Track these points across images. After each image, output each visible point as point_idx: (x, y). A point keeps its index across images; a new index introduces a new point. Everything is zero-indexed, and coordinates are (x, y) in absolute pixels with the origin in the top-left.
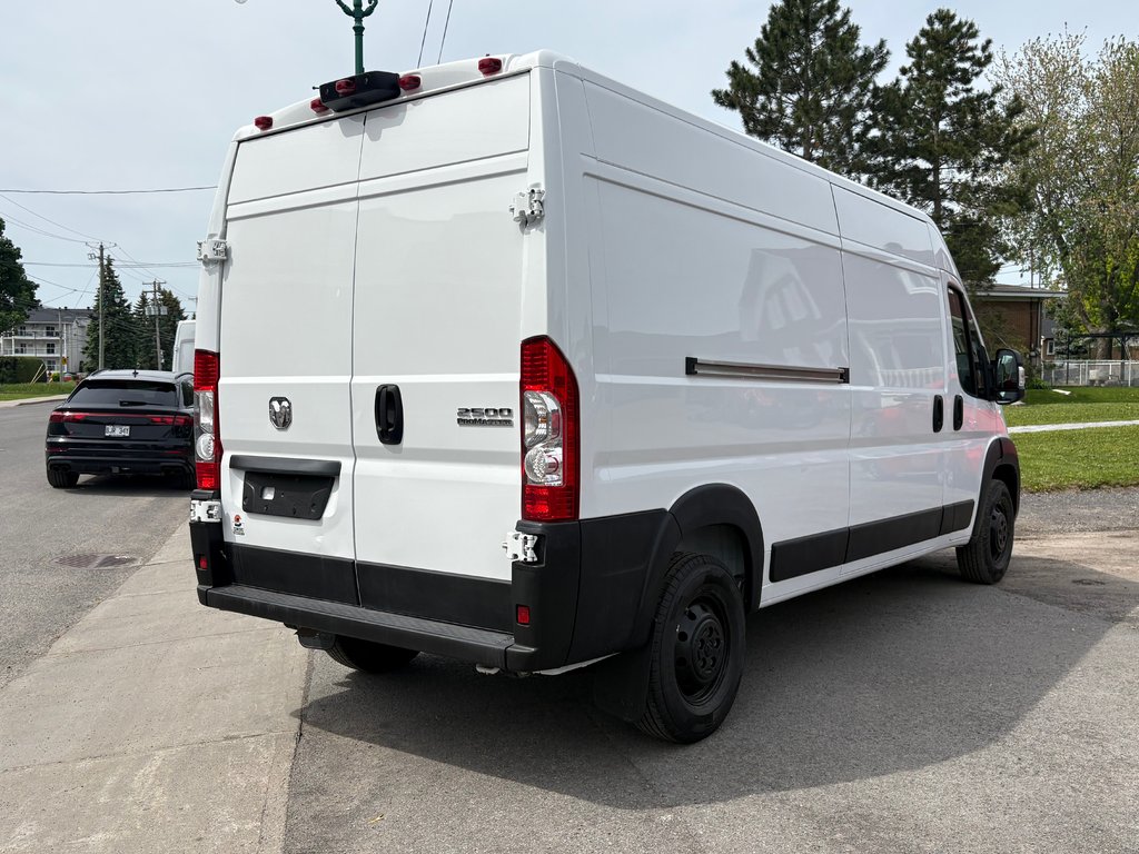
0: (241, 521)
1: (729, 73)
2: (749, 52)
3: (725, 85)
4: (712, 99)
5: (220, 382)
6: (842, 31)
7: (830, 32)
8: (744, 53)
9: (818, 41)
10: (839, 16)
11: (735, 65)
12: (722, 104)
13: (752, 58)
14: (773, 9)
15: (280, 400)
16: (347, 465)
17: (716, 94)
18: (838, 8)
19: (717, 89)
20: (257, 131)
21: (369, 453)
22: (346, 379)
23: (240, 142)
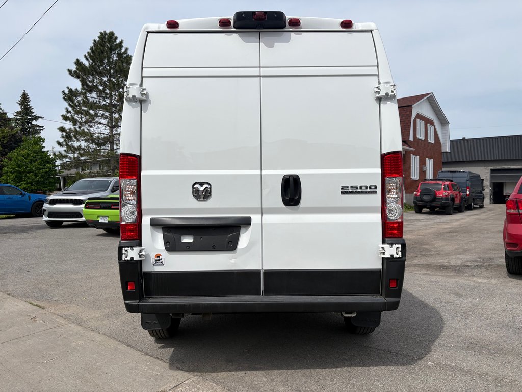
0: (161, 257)
1: (75, 63)
2: (85, 56)
3: (74, 68)
4: (68, 73)
5: (143, 173)
6: (125, 55)
7: (120, 55)
8: (83, 56)
9: (115, 57)
10: (123, 50)
11: (78, 60)
12: (73, 76)
13: (87, 59)
14: (95, 41)
15: (202, 184)
16: (255, 219)
17: (70, 71)
18: (122, 47)
19: (70, 69)
20: (166, 29)
21: (273, 211)
22: (258, 172)
23: (148, 32)
